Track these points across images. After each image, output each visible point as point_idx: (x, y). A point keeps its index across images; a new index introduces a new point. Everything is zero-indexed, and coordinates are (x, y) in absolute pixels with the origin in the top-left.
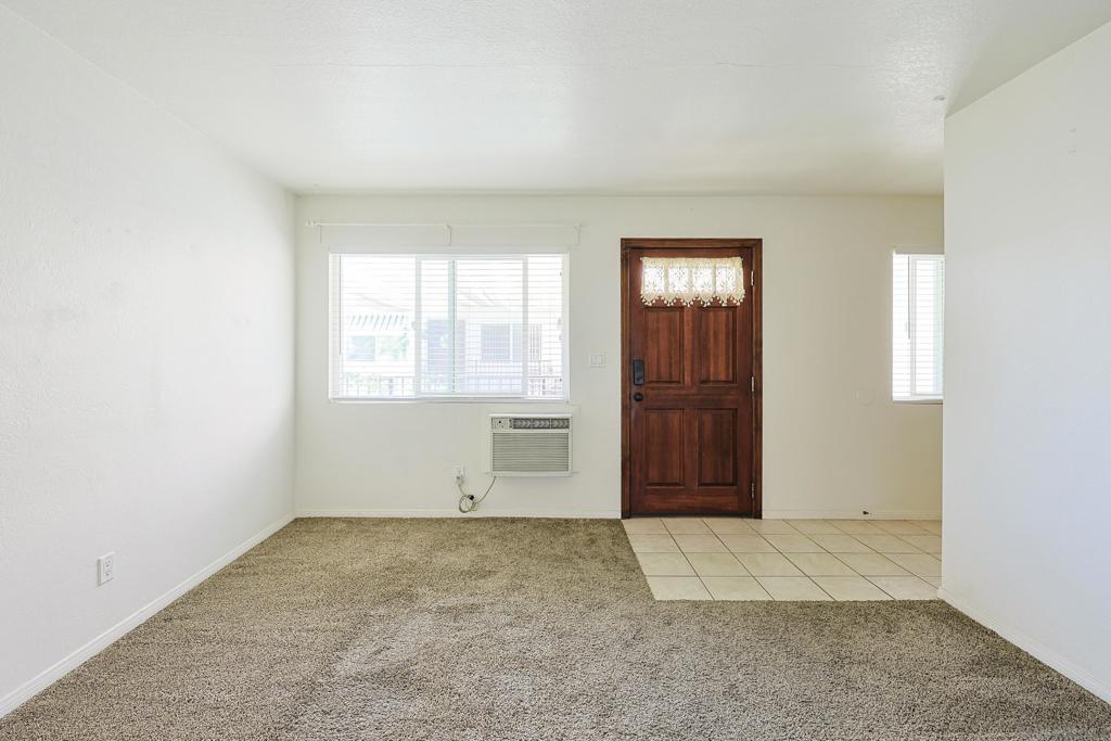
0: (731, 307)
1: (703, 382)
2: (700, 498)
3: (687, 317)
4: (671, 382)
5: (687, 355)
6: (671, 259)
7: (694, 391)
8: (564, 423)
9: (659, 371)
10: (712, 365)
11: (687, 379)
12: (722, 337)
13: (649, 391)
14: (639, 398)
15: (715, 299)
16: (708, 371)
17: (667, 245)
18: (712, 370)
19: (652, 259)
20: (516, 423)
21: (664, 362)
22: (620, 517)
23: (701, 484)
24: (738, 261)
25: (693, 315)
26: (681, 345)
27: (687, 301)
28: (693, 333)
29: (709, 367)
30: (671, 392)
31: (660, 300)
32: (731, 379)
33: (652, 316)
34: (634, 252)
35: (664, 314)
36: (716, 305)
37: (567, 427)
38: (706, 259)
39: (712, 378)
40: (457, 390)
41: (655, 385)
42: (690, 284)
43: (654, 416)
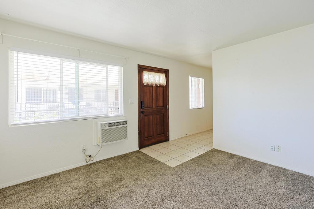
0: (163, 87)
1: (157, 107)
2: (157, 139)
3: (154, 89)
4: (150, 107)
5: (154, 100)
6: (150, 72)
7: (155, 110)
8: (126, 123)
9: (147, 105)
10: (159, 102)
11: (154, 106)
12: (161, 94)
13: (145, 110)
14: (142, 112)
15: (160, 84)
16: (158, 104)
17: (150, 68)
18: (159, 104)
19: (146, 72)
20: (111, 125)
21: (148, 102)
22: (138, 149)
23: (157, 135)
24: (165, 74)
25: (155, 88)
26: (152, 96)
27: (154, 85)
28: (155, 93)
29: (158, 103)
30: (150, 110)
31: (148, 84)
32: (163, 106)
33: (145, 88)
34: (141, 69)
35: (148, 88)
36: (160, 86)
37: (126, 124)
38: (158, 73)
39: (159, 106)
40: (80, 115)
41: (146, 108)
42: (154, 80)
43: (146, 117)
